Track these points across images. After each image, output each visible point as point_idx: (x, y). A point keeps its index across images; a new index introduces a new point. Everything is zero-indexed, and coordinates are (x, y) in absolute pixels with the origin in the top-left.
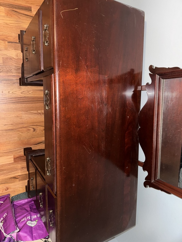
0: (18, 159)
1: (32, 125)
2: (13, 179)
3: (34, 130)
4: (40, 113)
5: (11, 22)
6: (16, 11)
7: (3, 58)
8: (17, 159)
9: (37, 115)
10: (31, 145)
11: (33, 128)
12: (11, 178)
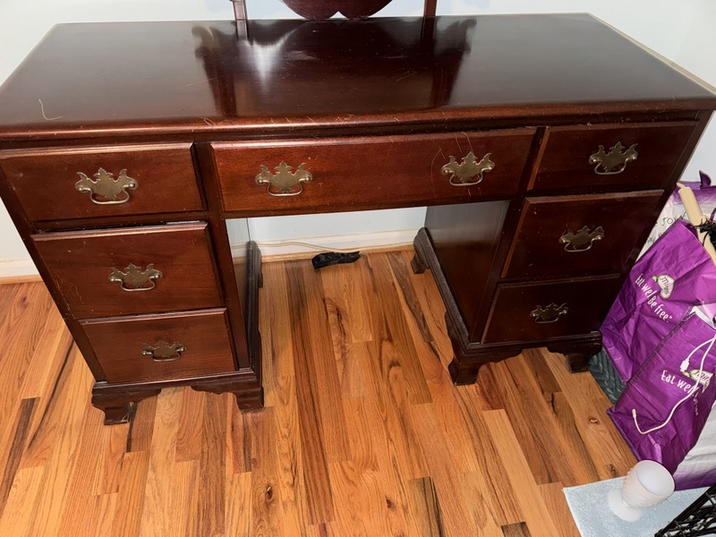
0: (492, 398)
1: (381, 370)
2: (558, 407)
3: (394, 364)
4: (342, 356)
5: (65, 449)
6: (34, 438)
7: (178, 461)
8: (490, 400)
9: (349, 361)
10: (443, 368)
11: (390, 367)
12: (555, 411)
